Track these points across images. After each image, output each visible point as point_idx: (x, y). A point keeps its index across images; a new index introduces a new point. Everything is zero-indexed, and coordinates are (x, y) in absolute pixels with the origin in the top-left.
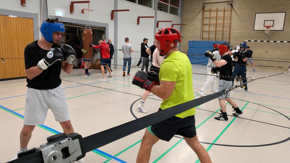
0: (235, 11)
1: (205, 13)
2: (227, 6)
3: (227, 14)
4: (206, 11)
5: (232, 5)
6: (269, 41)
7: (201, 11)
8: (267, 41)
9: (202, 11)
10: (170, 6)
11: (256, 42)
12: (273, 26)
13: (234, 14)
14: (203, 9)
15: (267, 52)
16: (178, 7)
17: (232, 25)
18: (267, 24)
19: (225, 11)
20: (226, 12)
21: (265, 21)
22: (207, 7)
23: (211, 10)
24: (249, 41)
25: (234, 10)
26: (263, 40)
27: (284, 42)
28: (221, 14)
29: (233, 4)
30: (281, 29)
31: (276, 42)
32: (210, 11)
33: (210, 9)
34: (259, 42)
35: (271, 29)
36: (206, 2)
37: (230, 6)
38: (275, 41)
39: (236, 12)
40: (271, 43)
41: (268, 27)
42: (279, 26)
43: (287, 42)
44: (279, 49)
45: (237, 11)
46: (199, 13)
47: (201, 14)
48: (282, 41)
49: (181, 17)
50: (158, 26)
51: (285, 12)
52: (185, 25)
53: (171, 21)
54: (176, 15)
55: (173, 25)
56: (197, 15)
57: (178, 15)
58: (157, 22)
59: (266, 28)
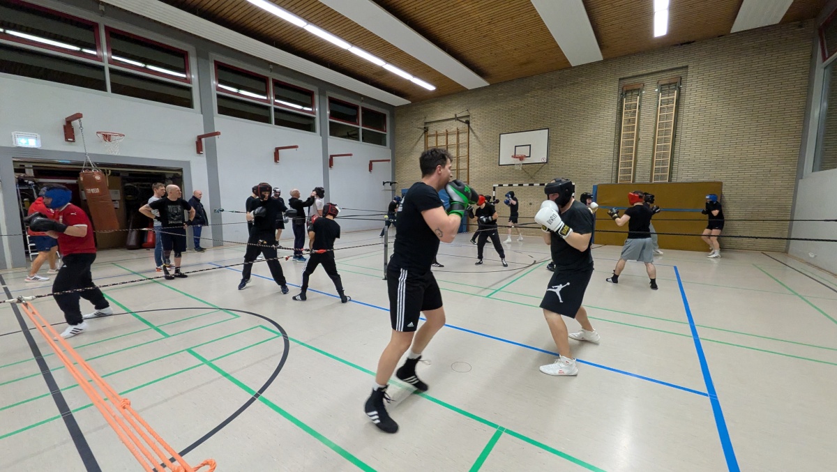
0: (474, 133)
1: (429, 138)
2: (462, 126)
3: (463, 137)
4: (431, 136)
5: (468, 122)
6: (532, 185)
7: (422, 135)
8: (530, 185)
9: (423, 137)
10: (363, 129)
12: (530, 156)
13: (472, 138)
14: (425, 133)
15: (531, 204)
16: (386, 131)
17: (471, 158)
18: (520, 152)
19: (458, 133)
20: (460, 136)
21: (516, 146)
22: (431, 131)
24: (500, 185)
25: (472, 131)
26: (522, 183)
28: (452, 140)
30: (543, 161)
32: (437, 135)
33: (437, 132)
35: (526, 161)
36: (428, 120)
37: (467, 125)
39: (475, 136)
40: (536, 187)
41: (521, 158)
42: (540, 155)
45: (478, 134)
46: (419, 140)
47: (422, 143)
49: (393, 148)
50: (331, 164)
51: (548, 129)
52: (389, 160)
53: (350, 155)
54: (381, 145)
55: (371, 162)
56: (416, 143)
57: (385, 145)
58: (329, 157)
59: (518, 159)
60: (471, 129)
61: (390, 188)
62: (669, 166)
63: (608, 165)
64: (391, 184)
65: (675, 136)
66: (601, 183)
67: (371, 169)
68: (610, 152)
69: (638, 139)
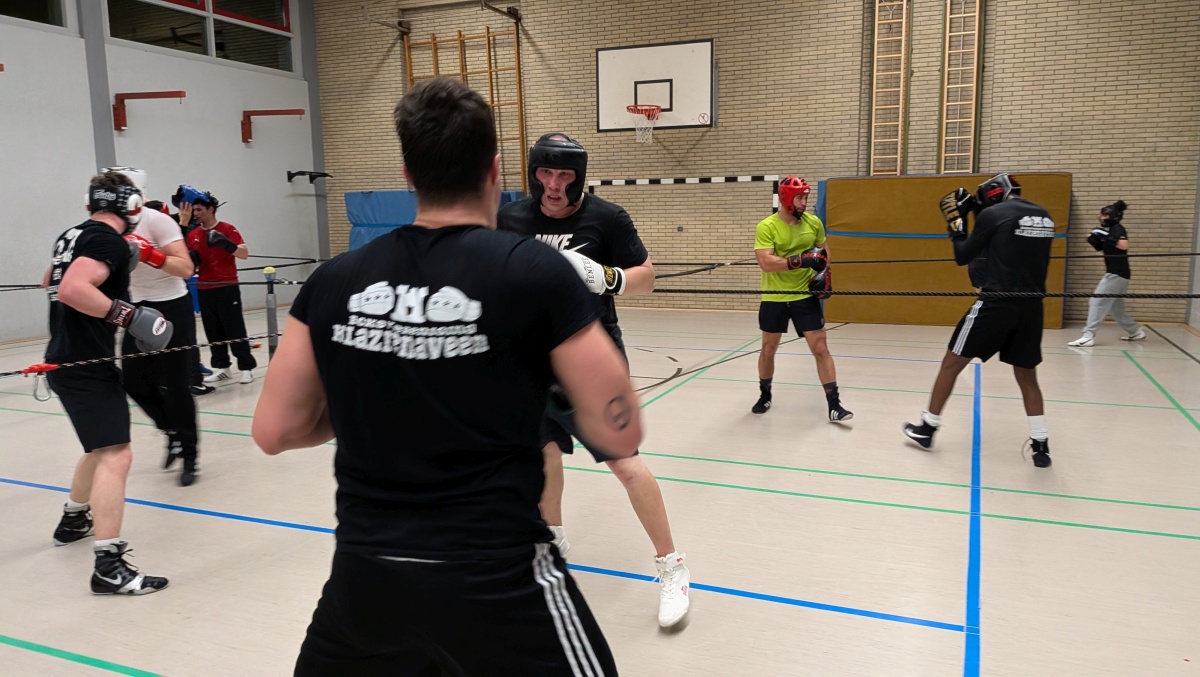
0: (533, 44)
1: (415, 54)
2: (500, 23)
3: (505, 56)
4: (418, 46)
6: (683, 181)
7: (394, 45)
8: (677, 181)
9: (397, 48)
10: (215, 20)
11: (632, 187)
12: (670, 109)
13: (529, 58)
14: (402, 39)
15: (680, 229)
16: (287, 29)
17: (530, 110)
18: (648, 96)
19: (491, 44)
20: (497, 49)
21: (636, 83)
22: (420, 33)
23: (438, 39)
24: (604, 183)
25: (529, 38)
26: (659, 177)
27: (740, 179)
28: (477, 59)
29: (522, 12)
30: (702, 122)
31: (708, 180)
32: (435, 46)
33: (435, 39)
34: (644, 188)
35: (664, 120)
36: (407, 3)
37: (512, 22)
38: (706, 175)
39: (537, 51)
40: (692, 187)
41: (650, 114)
42: (693, 108)
43: (749, 178)
44: (725, 214)
45: (543, 45)
46: (386, 56)
47: (395, 64)
48: (730, 175)
49: (313, 76)
50: (120, 121)
51: (711, 40)
52: (300, 112)
53: (179, 94)
54: (277, 67)
55: (247, 116)
56: (379, 66)
57: (289, 68)
58: (112, 101)
59: (643, 117)
60: (526, 34)
61: (311, 188)
62: (972, 137)
63: (848, 132)
64: (313, 178)
65: (981, 68)
66: (834, 175)
67: (247, 134)
68: (852, 102)
69: (910, 73)
